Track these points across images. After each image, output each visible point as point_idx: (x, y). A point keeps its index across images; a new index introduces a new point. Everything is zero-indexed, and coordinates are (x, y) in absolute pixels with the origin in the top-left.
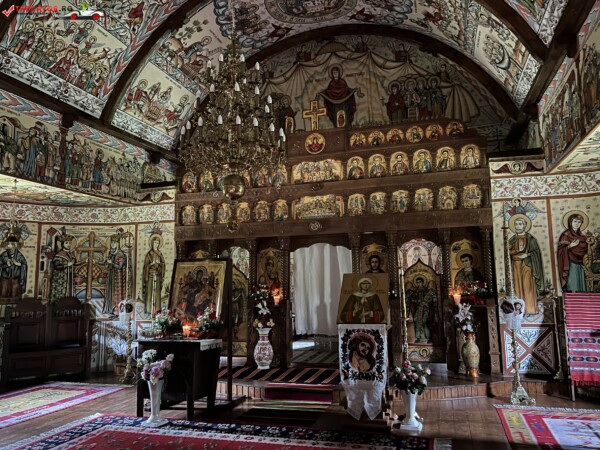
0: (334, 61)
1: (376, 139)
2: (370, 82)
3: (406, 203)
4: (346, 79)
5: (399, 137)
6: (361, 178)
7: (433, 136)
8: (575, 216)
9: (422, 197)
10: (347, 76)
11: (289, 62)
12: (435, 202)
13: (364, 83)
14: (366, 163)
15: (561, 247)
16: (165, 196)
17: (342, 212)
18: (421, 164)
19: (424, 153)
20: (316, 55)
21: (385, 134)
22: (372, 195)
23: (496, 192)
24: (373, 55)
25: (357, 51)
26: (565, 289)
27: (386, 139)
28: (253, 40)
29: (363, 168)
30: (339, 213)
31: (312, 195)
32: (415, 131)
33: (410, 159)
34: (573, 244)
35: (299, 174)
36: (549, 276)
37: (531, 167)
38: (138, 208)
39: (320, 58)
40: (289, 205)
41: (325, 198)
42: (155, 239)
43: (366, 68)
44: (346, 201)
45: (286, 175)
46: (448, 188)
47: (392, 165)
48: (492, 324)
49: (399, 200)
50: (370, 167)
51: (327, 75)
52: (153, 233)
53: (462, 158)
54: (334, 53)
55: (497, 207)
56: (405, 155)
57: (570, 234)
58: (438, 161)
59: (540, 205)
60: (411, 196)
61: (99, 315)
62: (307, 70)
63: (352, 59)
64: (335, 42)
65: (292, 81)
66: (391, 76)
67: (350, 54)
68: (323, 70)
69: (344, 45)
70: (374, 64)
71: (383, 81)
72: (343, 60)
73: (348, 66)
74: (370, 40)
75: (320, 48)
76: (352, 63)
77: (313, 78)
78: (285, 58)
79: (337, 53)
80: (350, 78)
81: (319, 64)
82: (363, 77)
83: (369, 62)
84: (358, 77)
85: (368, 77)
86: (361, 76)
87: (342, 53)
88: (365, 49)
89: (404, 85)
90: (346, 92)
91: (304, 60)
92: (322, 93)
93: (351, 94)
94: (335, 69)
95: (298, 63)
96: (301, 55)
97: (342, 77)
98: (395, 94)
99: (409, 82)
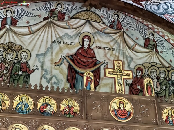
0: (87, 29)
4: (96, 51)
20: (71, 18)
24: (125, 34)
39: (73, 22)
54: (89, 21)
62: (57, 30)
63: (105, 33)
64: (93, 12)
65: (38, 36)
66: (137, 59)
67: (104, 28)
68: (74, 35)
69: (100, 18)
70: (125, 44)
71: (130, 62)
72: (97, 31)
73: (100, 38)
74: (125, 21)
75: (75, 12)
76: (104, 36)
77: (62, 40)
78: (36, 10)
79: (92, 22)
80: (100, 50)
81: (71, 27)
82: (112, 53)
83: (121, 40)
84: (108, 52)
85: (117, 54)
86: (111, 51)
87: (97, 24)
88: (119, 28)
89: (148, 71)
90: (93, 63)
91: (56, 18)
92: (68, 57)
93: (98, 66)
94: (87, 37)
95: (49, 20)
96: (54, 13)
97: (92, 47)
98: (139, 77)
99: (153, 69)
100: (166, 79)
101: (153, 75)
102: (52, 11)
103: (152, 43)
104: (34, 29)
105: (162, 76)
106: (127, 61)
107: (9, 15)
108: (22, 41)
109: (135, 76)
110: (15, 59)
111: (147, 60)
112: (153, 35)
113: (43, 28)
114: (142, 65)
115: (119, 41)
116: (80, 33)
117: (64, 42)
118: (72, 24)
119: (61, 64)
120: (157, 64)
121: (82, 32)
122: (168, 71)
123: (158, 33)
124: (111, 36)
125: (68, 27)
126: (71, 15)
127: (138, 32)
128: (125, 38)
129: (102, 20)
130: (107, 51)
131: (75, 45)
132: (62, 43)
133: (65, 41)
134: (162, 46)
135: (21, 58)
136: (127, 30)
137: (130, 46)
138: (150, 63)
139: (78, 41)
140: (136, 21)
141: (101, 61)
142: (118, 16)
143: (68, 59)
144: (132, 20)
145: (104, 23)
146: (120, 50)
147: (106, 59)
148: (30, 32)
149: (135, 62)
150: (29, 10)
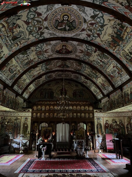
2: (70, 89)
5: (79, 103)
8: (107, 120)
9: (83, 115)
12: (85, 116)
15: (105, 126)
16: (29, 111)
17: (68, 117)
18: (83, 109)
19: (83, 107)
20: (60, 82)
23: (95, 115)
24: (71, 84)
26: (106, 133)
27: (76, 104)
28: (49, 79)
32: (82, 103)
33: (81, 108)
34: (107, 125)
36: (103, 131)
37: (101, 111)
38: (22, 113)
42: (26, 120)
43: (69, 86)
44: (69, 115)
46: (87, 114)
48: (94, 139)
49: (79, 115)
52: (25, 119)
55: (95, 118)
57: (106, 123)
59: (102, 118)
60: (81, 115)
61: (11, 138)
62: (58, 85)
63: (67, 84)
95: (56, 83)
108: (52, 88)
109: (74, 92)
111: (76, 89)
113: (55, 85)
119: (59, 91)
131: (61, 87)
135: (52, 91)
147: (67, 89)
149: (73, 89)
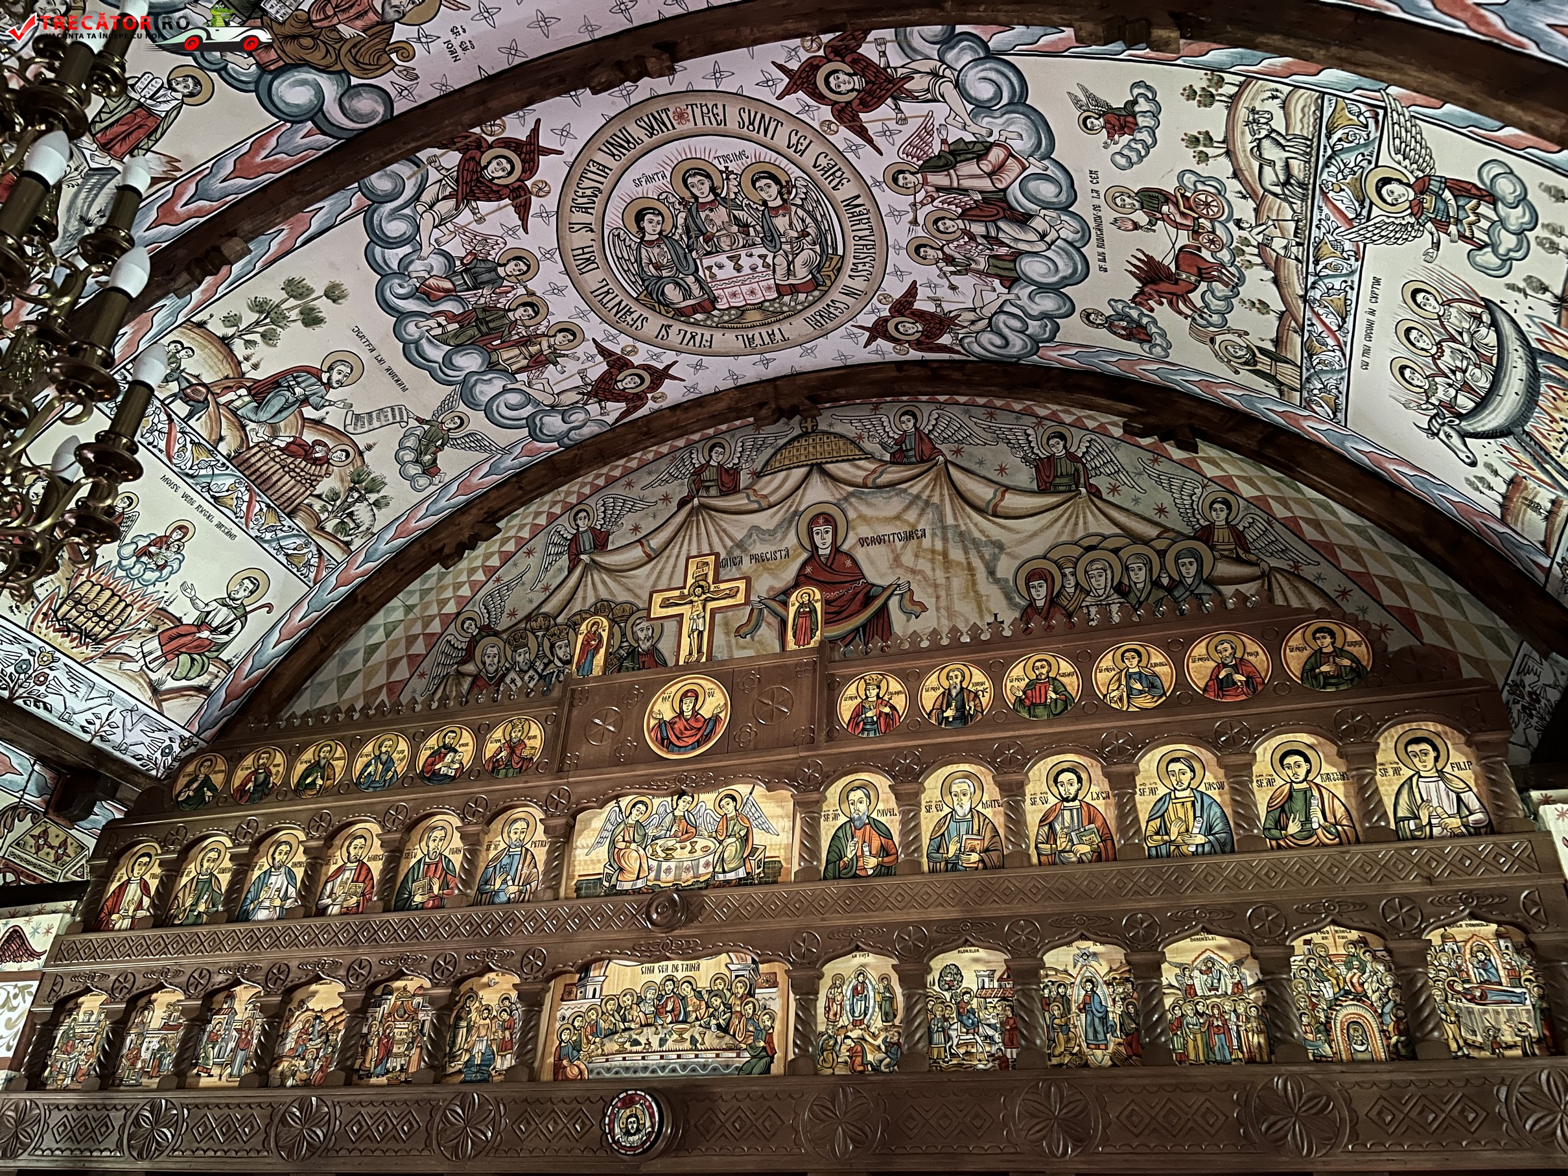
0: (818, 492)
1: (959, 698)
2: (947, 563)
3: (1115, 1013)
4: (860, 554)
5: (1059, 688)
6: (883, 871)
7: (1222, 685)
9: (1199, 982)
10: (863, 542)
11: (666, 499)
12: (1275, 1013)
13: (924, 565)
14: (909, 801)
17: (785, 1048)
18: (1175, 812)
19: (1189, 759)
20: (758, 475)
21: (997, 673)
22: (938, 963)
24: (955, 473)
25: (899, 458)
27: (998, 696)
28: (529, 399)
29: (895, 827)
30: (768, 1053)
31: (649, 953)
32: (1133, 666)
33: (1123, 787)
35: (603, 852)
39: (769, 486)
40: (532, 1001)
41: (708, 970)
43: (930, 514)
44: (805, 991)
45: (541, 854)
46: (1334, 940)
47: (1033, 815)
49: (1077, 995)
50: (928, 823)
51: (791, 540)
53: (1387, 787)
54: (818, 468)
56: (1095, 769)
58: (1262, 800)
60: (1142, 975)
62: (725, 525)
63: (879, 487)
64: (824, 432)
65: (672, 560)
66: (1021, 542)
67: (874, 471)
68: (779, 525)
69: (853, 442)
70: (958, 502)
71: (995, 558)
72: (851, 489)
73: (865, 510)
74: (942, 424)
75: (770, 451)
76: (878, 499)
77: (745, 550)
78: (651, 485)
79: (829, 467)
80: (874, 549)
81: (764, 504)
82: (919, 546)
83: (942, 495)
84: (904, 547)
85: (939, 545)
86: (914, 542)
87: (846, 466)
88: (927, 453)
89: (1074, 574)
90: (860, 596)
91: (713, 491)
92: (773, 599)
93: (877, 604)
94: (821, 521)
95: (696, 501)
96: (706, 475)
97: (845, 547)
98: (1040, 604)
99: (1092, 562)
100: (1156, 584)
101: (1100, 583)
102: (698, 472)
103: (1066, 467)
104: (656, 542)
105: (1139, 577)
106: (982, 558)
107: (583, 525)
108: (629, 590)
109: (1024, 603)
110: (620, 647)
111: (1060, 534)
112: (1062, 437)
113: (682, 533)
114: (1044, 557)
115: (936, 499)
116: (795, 512)
117: (752, 557)
118: (765, 492)
119: (757, 626)
120: (1105, 538)
121: (801, 509)
122: (1162, 554)
123: (1078, 424)
124: (905, 491)
125: (755, 506)
126: (758, 465)
127: (1003, 446)
128: (958, 484)
129: (861, 449)
130: (899, 544)
131: (787, 555)
132: (746, 560)
133: (754, 552)
134: (1110, 469)
135: (637, 640)
136: (958, 452)
137: (982, 505)
138: (1076, 544)
139: (795, 540)
140: (983, 410)
141: (885, 583)
142: (914, 416)
143: (773, 604)
144: (967, 412)
145: (869, 456)
146: (944, 528)
147: (900, 572)
148: (648, 555)
149: (1013, 556)
150: (636, 492)
